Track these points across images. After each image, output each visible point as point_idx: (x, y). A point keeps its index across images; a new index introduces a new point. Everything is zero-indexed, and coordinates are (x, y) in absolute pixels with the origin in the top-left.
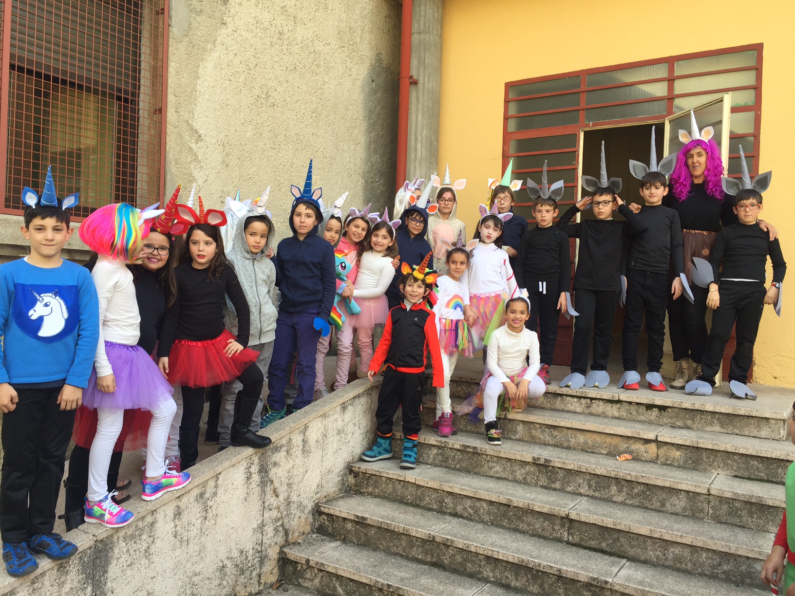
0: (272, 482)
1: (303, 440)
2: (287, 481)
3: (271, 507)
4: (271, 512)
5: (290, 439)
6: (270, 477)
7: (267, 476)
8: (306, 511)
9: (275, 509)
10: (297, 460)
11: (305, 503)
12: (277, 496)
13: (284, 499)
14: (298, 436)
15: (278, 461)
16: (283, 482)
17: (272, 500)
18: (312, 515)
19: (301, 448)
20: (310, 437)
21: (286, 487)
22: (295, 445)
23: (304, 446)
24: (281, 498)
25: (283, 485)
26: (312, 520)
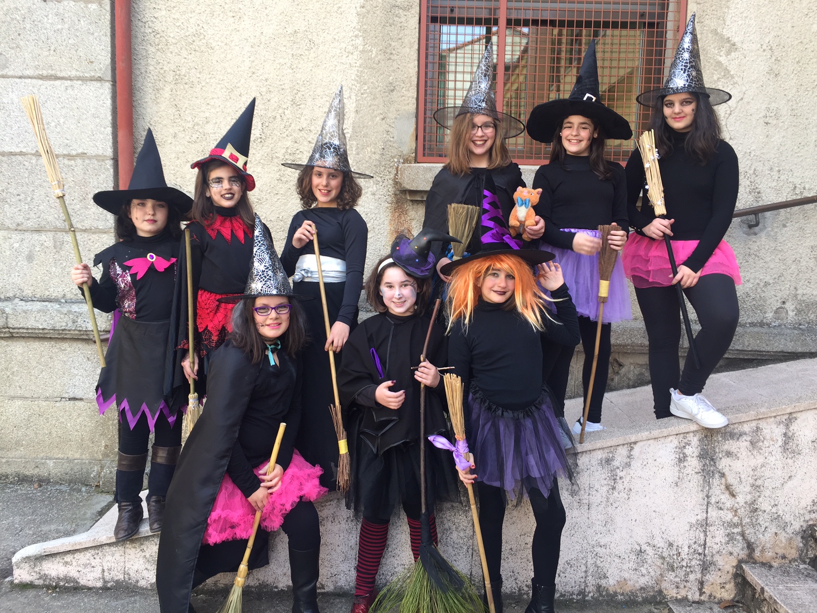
0: (723, 475)
1: (785, 434)
2: (752, 481)
3: (720, 505)
4: (722, 512)
5: (758, 428)
6: (720, 467)
7: (715, 466)
8: (789, 530)
9: (728, 509)
10: (772, 459)
11: (787, 518)
12: (733, 495)
13: (746, 503)
14: (774, 426)
15: (735, 451)
16: (743, 480)
17: (723, 497)
18: (802, 538)
19: (780, 443)
20: (800, 433)
21: (748, 489)
22: (768, 437)
23: (786, 443)
24: (741, 499)
25: (744, 484)
26: (801, 545)
